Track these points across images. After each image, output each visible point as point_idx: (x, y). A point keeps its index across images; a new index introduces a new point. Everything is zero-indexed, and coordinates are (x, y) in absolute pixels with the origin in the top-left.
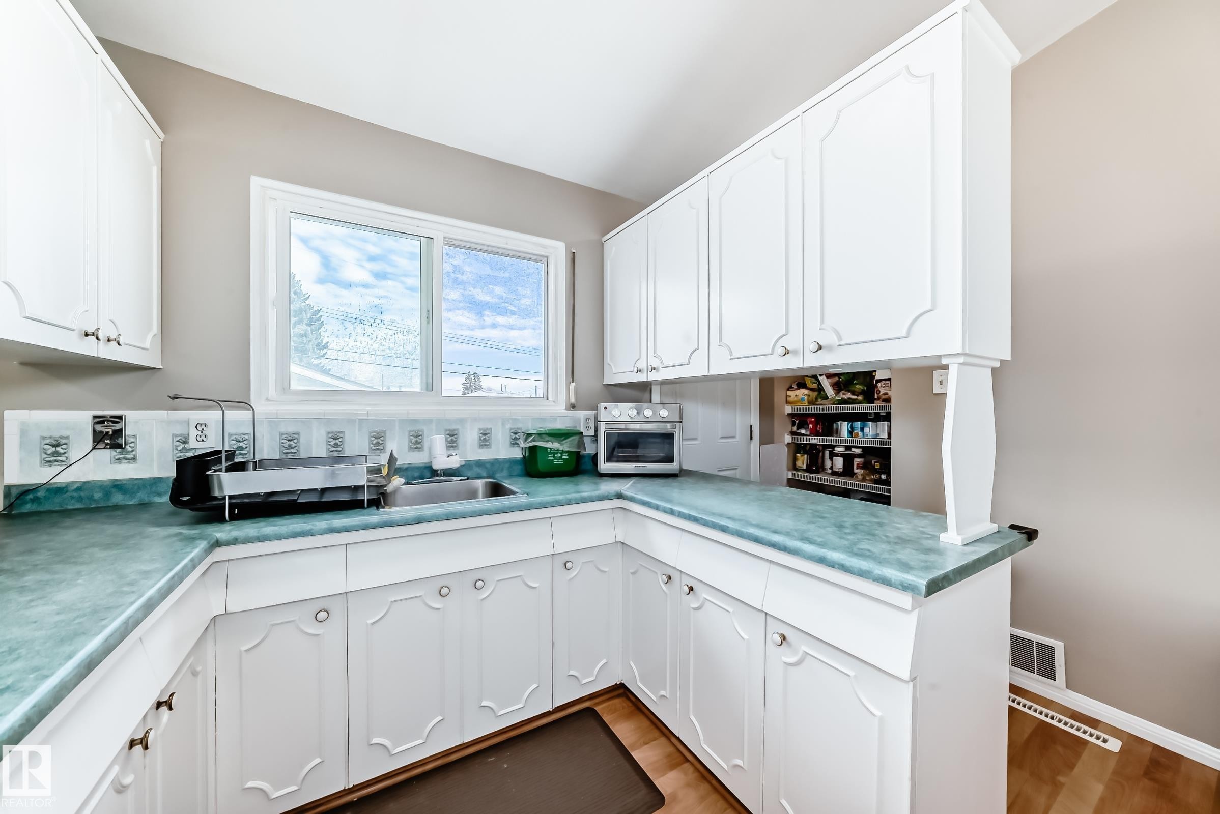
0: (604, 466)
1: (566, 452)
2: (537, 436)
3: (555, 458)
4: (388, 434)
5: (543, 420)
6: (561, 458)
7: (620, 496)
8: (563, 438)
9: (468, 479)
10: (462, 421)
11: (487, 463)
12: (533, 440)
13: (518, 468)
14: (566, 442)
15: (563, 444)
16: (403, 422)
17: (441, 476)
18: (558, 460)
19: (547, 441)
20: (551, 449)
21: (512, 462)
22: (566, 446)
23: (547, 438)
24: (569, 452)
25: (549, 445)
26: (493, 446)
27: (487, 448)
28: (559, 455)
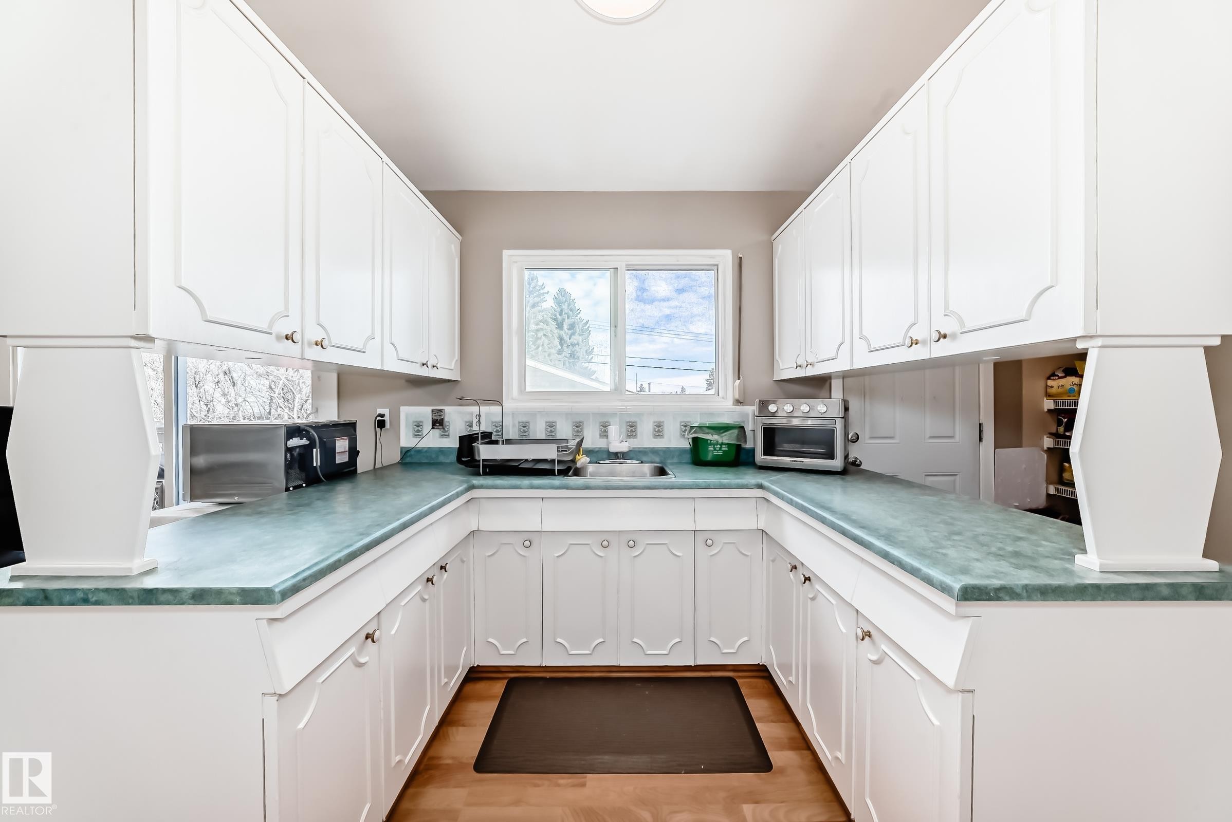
0: (760, 458)
1: (725, 444)
2: (697, 428)
3: (715, 449)
4: (585, 423)
5: (712, 414)
6: (720, 449)
7: (760, 486)
8: (722, 431)
9: (642, 463)
10: (640, 415)
11: (660, 450)
12: (695, 432)
13: (688, 457)
14: (725, 435)
15: (722, 437)
16: (594, 414)
17: (621, 459)
18: (718, 450)
19: (708, 433)
20: (711, 440)
21: (682, 451)
22: (728, 438)
23: (707, 431)
24: (728, 444)
25: (709, 437)
26: (665, 436)
27: (660, 438)
28: (719, 446)
